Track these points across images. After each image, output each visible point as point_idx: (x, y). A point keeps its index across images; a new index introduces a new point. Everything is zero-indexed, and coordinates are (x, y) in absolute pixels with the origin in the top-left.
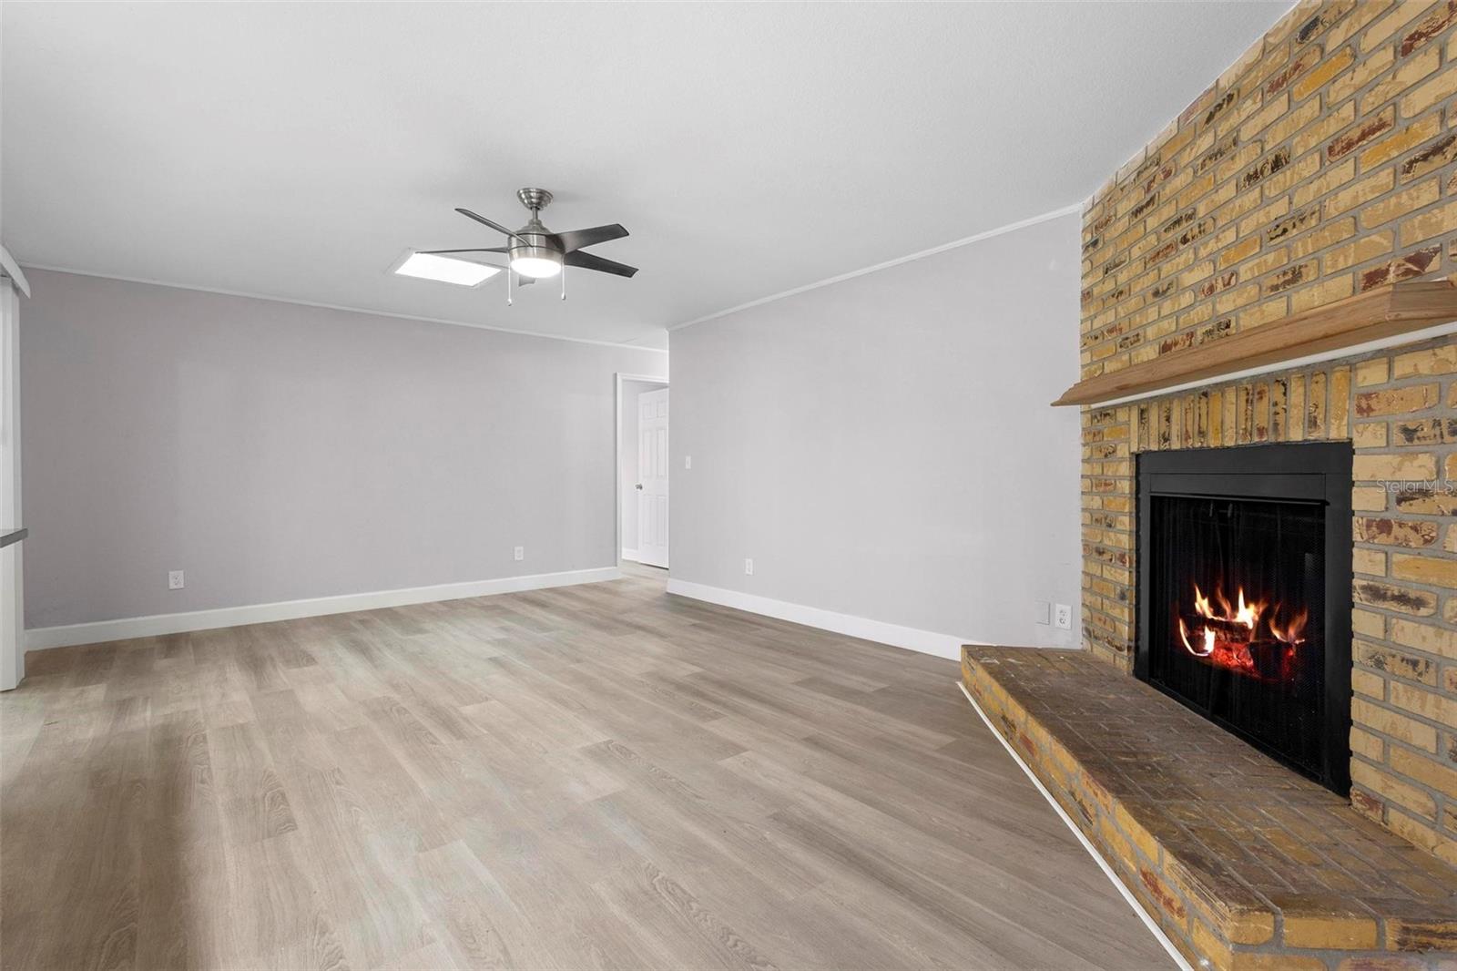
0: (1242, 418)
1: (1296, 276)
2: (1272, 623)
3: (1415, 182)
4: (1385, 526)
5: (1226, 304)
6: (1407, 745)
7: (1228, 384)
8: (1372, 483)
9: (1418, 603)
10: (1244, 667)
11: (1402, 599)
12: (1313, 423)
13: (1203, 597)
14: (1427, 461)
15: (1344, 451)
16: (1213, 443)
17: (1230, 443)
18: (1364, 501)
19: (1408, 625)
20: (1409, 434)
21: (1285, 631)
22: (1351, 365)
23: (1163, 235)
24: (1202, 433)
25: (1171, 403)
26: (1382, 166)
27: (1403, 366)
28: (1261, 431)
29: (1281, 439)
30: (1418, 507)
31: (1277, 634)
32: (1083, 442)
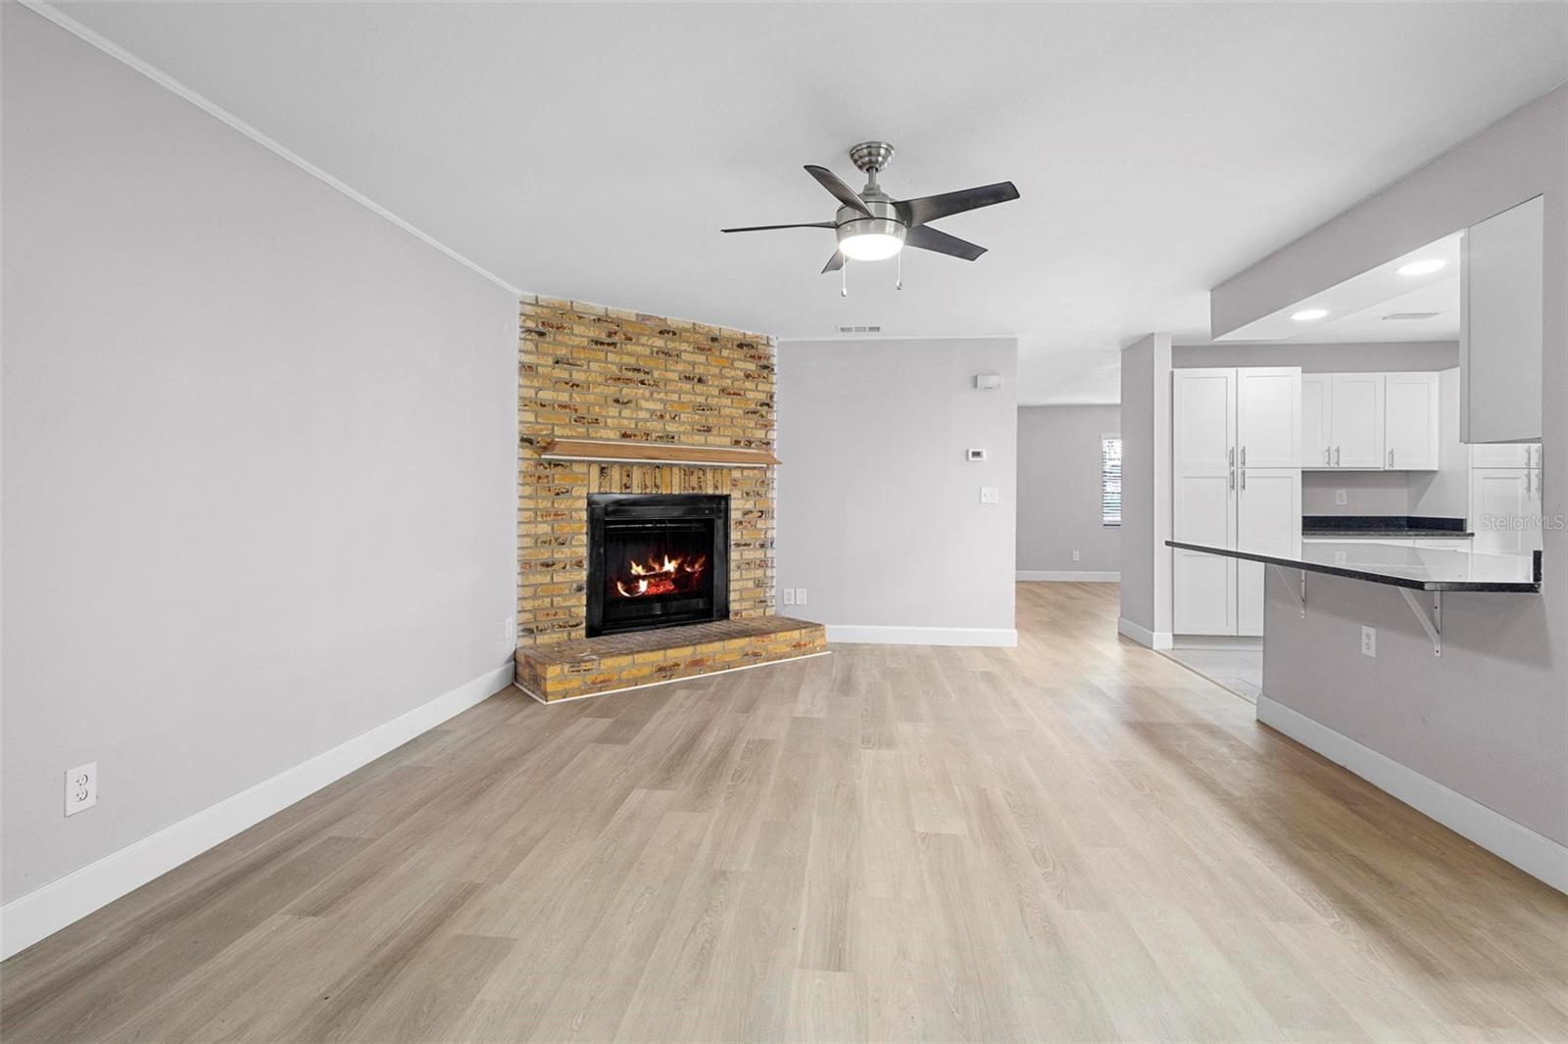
0: (683, 481)
1: (709, 430)
2: (686, 566)
3: (748, 419)
4: (741, 523)
5: (671, 428)
6: (746, 589)
7: (676, 465)
8: (736, 509)
9: (750, 545)
10: (669, 590)
11: (745, 545)
12: (716, 487)
13: (638, 566)
14: (752, 502)
15: (727, 498)
16: (665, 491)
17: (676, 492)
18: (735, 515)
19: (746, 552)
20: (748, 494)
21: (693, 567)
22: (730, 469)
23: (624, 371)
24: (656, 486)
25: (632, 467)
26: (741, 408)
27: (746, 473)
28: (693, 489)
29: (704, 492)
30: (750, 516)
31: (689, 570)
32: (521, 481)
